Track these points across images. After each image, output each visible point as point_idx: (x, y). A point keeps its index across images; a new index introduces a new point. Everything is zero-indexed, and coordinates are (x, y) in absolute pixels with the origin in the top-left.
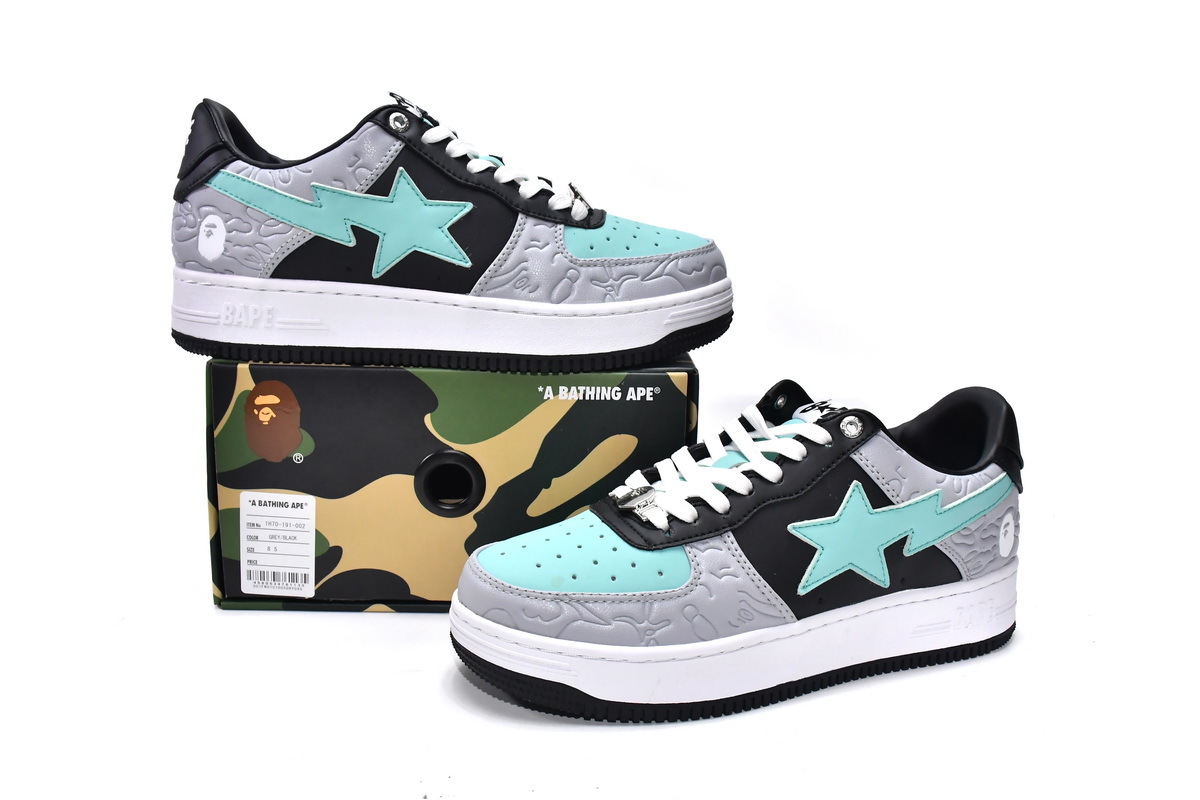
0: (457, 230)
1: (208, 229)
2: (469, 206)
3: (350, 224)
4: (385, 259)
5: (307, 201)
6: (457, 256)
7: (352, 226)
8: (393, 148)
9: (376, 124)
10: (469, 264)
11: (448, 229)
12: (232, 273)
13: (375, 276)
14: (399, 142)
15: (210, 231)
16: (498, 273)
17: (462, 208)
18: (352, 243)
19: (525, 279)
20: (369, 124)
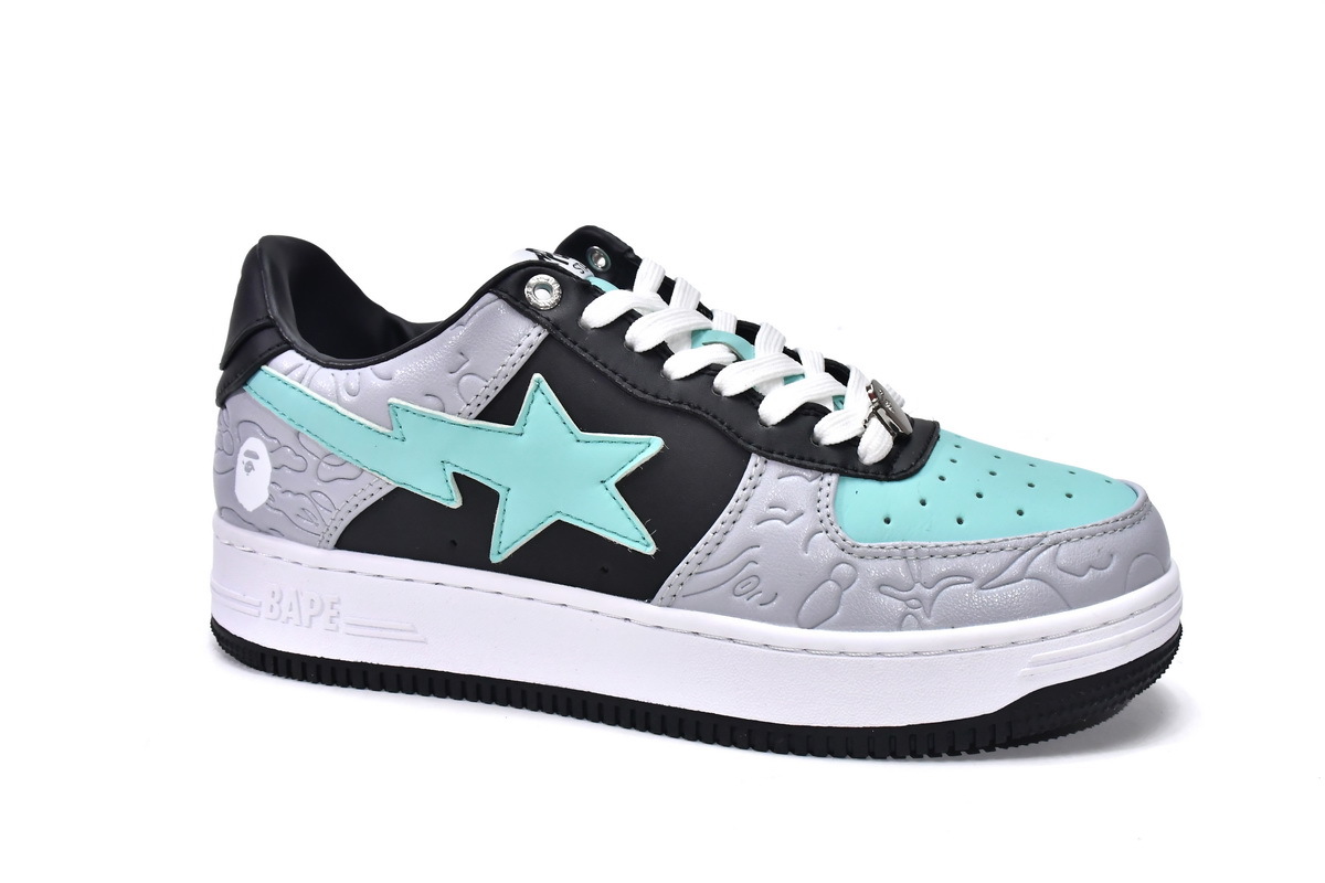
0: (633, 488)
1: (247, 459)
2: (656, 444)
3: (450, 470)
4: (512, 530)
5: (381, 429)
6: (630, 532)
7: (455, 474)
8: (525, 341)
9: (500, 297)
10: (651, 550)
11: (618, 485)
12: (282, 535)
13: (495, 559)
14: (539, 329)
15: (249, 463)
16: (703, 568)
17: (642, 447)
18: (456, 503)
19: (755, 579)
20: (488, 297)
